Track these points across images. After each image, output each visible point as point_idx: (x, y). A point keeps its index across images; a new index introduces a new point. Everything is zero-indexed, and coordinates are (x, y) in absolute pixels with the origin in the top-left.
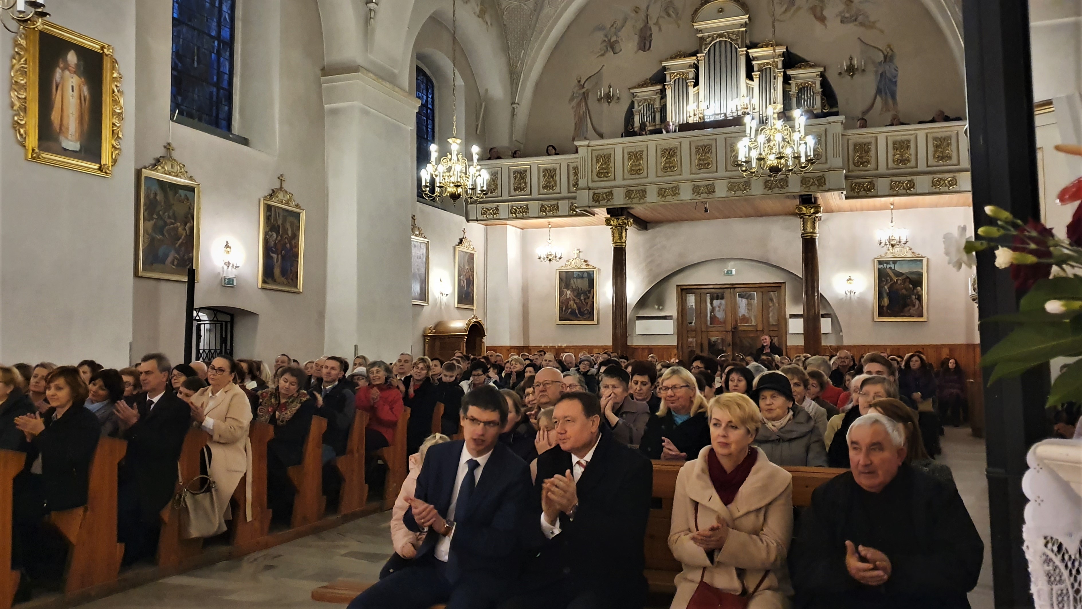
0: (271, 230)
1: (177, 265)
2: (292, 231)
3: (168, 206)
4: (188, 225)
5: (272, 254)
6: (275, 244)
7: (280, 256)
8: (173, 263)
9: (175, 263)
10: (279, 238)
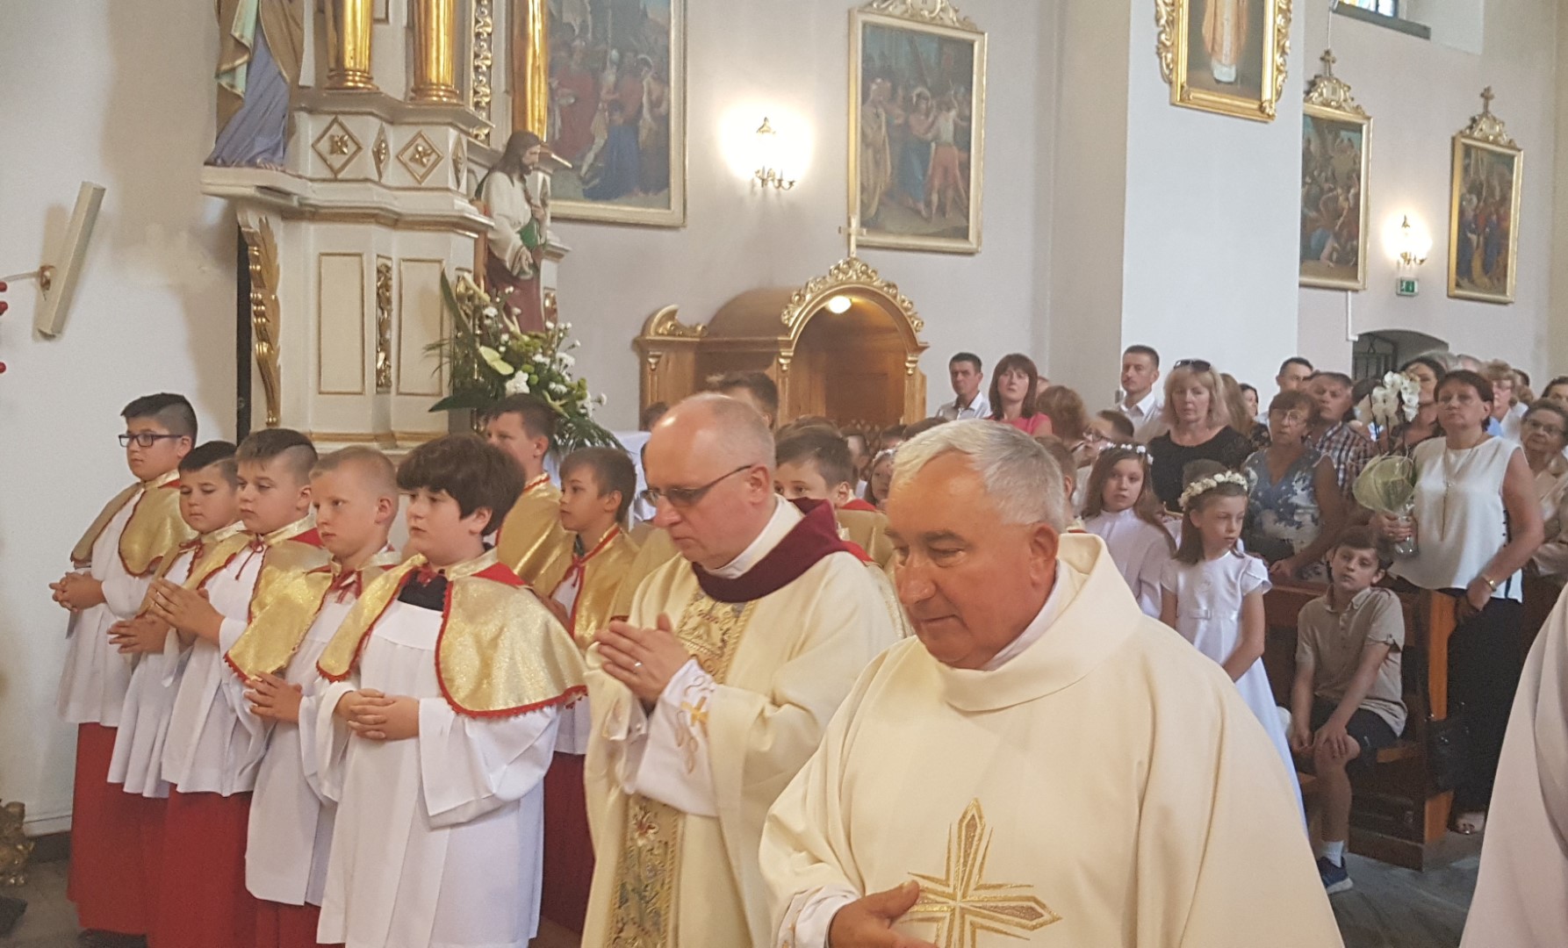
0: (1470, 191)
1: (1338, 262)
2: (1501, 190)
3: (1327, 159)
4: (1352, 191)
5: (1469, 235)
6: (1476, 216)
7: (1481, 239)
8: (1330, 258)
9: (1335, 256)
10: (1482, 204)
